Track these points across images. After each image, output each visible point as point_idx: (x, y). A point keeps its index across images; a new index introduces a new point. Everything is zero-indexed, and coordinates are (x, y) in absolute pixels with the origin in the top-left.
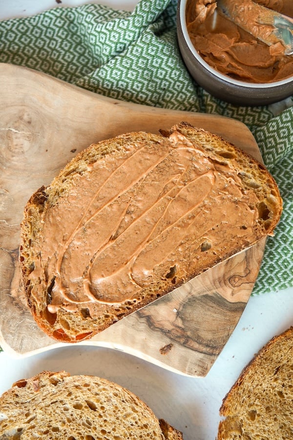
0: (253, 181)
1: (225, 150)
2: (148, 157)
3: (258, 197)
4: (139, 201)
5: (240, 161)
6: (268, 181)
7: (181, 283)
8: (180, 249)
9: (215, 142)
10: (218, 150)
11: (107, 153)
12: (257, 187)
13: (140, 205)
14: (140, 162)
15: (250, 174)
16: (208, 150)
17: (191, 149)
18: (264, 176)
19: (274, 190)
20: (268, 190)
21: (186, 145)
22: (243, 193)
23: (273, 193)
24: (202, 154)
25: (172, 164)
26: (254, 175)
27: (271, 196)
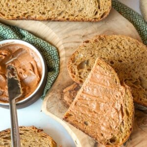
0: (123, 129)
1: (129, 111)
2: (108, 82)
3: (118, 135)
4: (89, 89)
5: (128, 120)
6: (127, 135)
7: (67, 121)
8: (80, 114)
9: (130, 106)
10: (128, 108)
11: (100, 65)
12: (122, 132)
13: (88, 90)
14: (104, 81)
15: (125, 127)
16: (126, 105)
17: (121, 97)
18: (128, 133)
19: (125, 140)
20: (123, 137)
21: (122, 94)
22: (116, 128)
23: (123, 140)
24: (122, 103)
25: (111, 93)
26: (126, 129)
27: (121, 140)
